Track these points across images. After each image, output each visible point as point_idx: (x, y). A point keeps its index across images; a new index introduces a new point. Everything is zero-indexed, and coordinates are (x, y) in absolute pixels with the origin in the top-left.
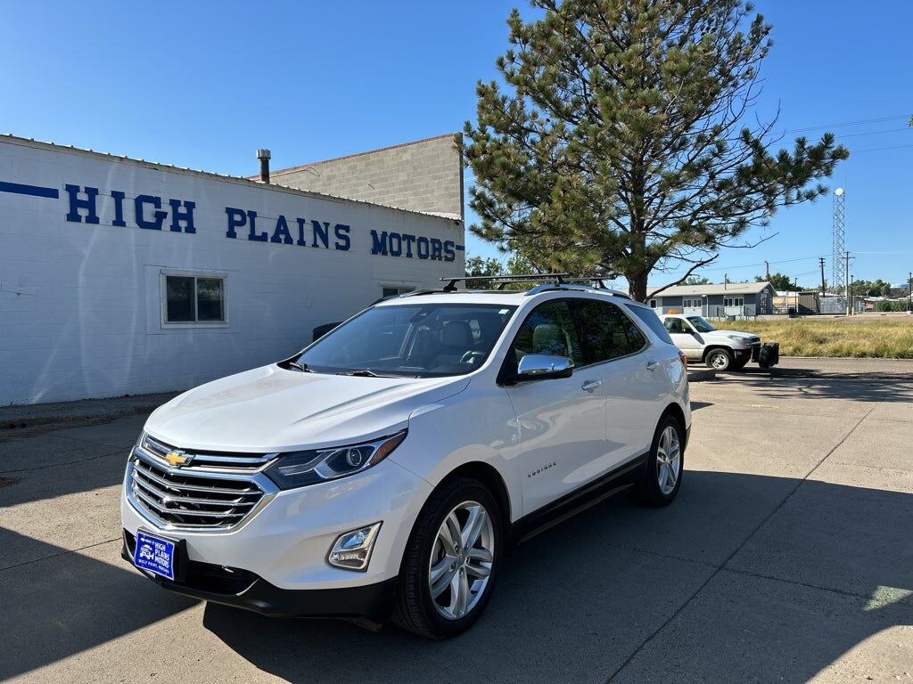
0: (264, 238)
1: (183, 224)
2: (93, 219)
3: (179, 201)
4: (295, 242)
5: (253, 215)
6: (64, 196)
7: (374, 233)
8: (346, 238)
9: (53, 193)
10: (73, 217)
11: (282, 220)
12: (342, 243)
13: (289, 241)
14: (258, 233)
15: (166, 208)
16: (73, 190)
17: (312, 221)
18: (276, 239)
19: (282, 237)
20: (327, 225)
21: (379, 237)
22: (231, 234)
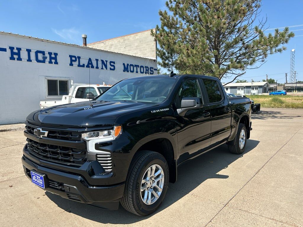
0: (83, 66)
1: (53, 61)
2: (19, 59)
3: (52, 53)
4: (95, 67)
5: (79, 58)
6: (9, 51)
7: (124, 64)
8: (114, 66)
9: (5, 50)
10: (12, 58)
11: (90, 60)
12: (112, 68)
13: (93, 67)
14: (81, 64)
15: (47, 55)
16: (12, 48)
17: (101, 60)
18: (88, 66)
19: (90, 66)
20: (107, 61)
21: (126, 66)
22: (71, 64)
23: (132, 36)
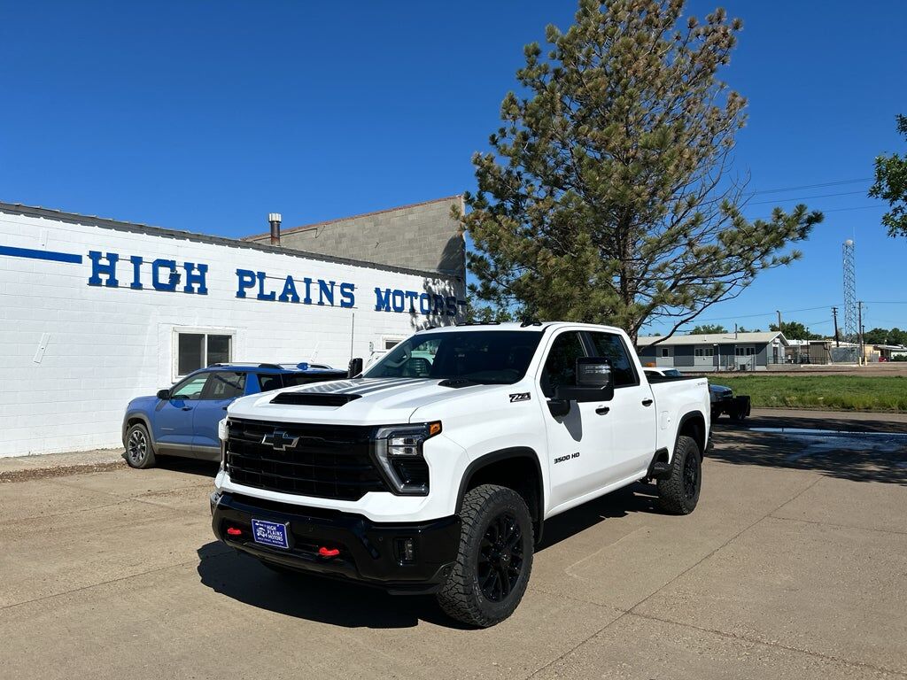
1: (196, 286)
2: (113, 283)
3: (193, 264)
4: (302, 300)
5: (262, 276)
6: (88, 263)
7: (378, 291)
8: (351, 296)
9: (77, 259)
10: (95, 281)
11: (290, 280)
12: (347, 300)
13: (296, 299)
14: (267, 292)
15: (182, 271)
16: (95, 256)
17: (319, 281)
18: (283, 298)
19: (290, 296)
20: (333, 284)
21: (383, 295)
22: (241, 294)
23: (399, 213)
